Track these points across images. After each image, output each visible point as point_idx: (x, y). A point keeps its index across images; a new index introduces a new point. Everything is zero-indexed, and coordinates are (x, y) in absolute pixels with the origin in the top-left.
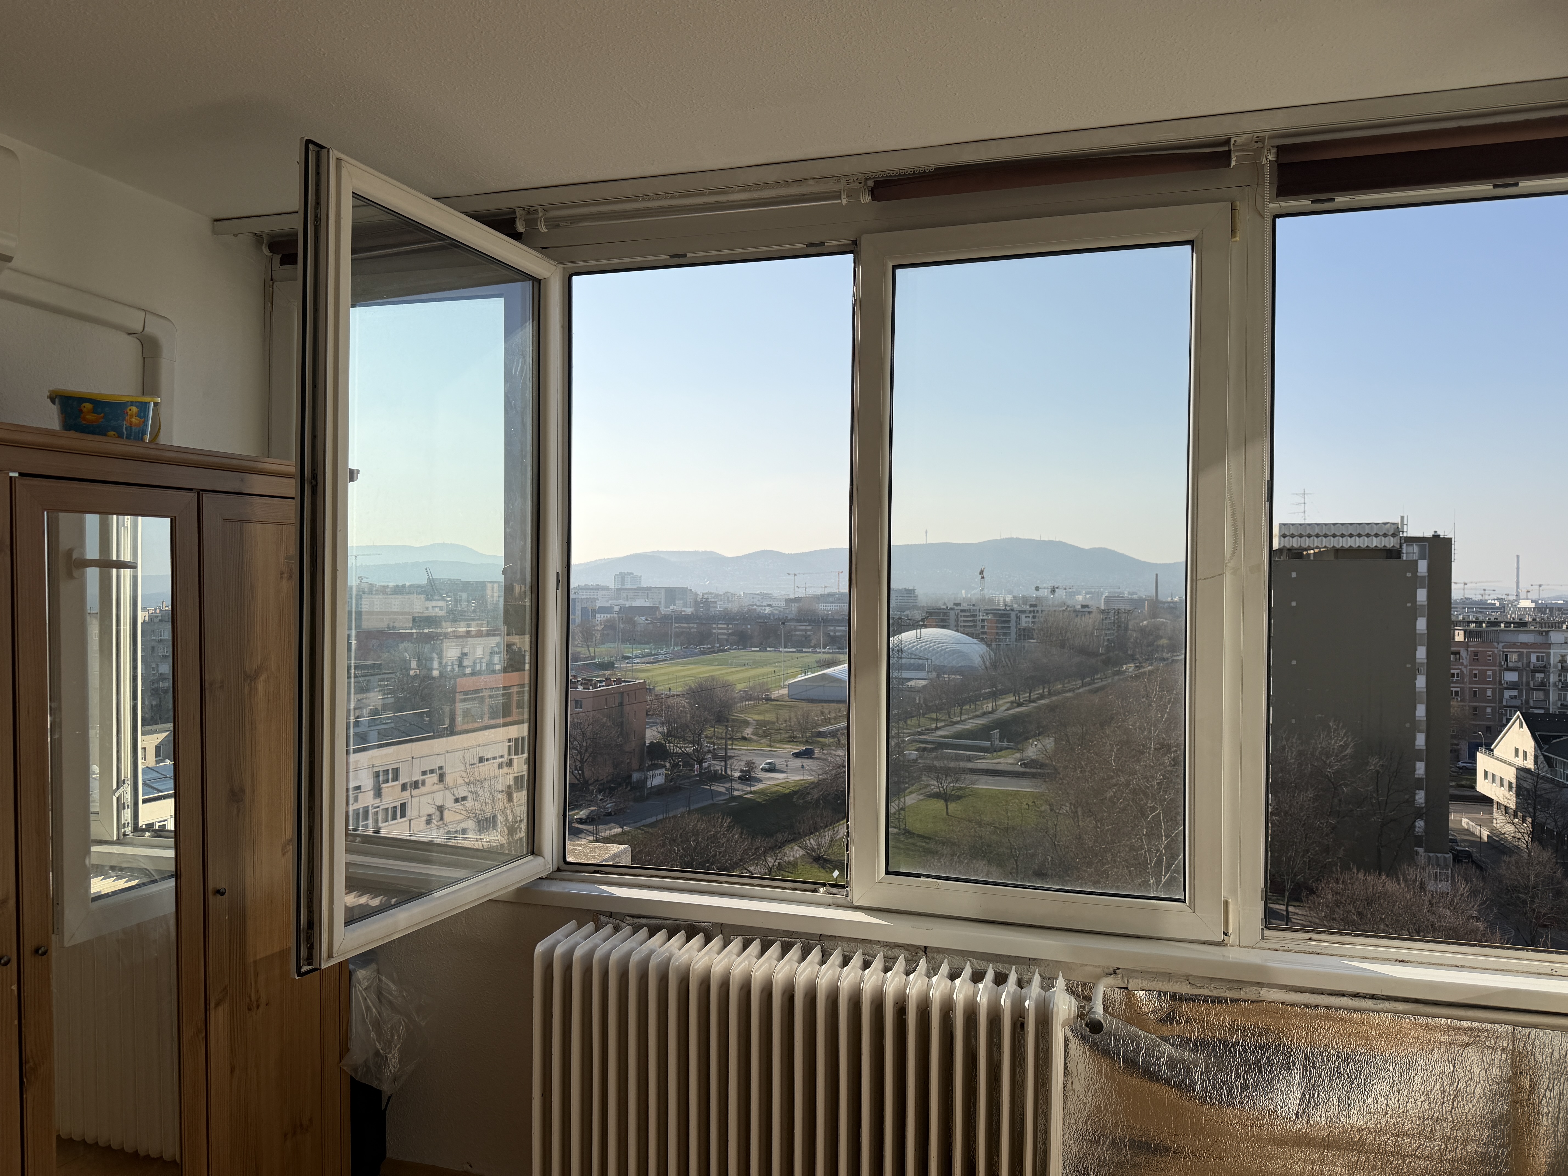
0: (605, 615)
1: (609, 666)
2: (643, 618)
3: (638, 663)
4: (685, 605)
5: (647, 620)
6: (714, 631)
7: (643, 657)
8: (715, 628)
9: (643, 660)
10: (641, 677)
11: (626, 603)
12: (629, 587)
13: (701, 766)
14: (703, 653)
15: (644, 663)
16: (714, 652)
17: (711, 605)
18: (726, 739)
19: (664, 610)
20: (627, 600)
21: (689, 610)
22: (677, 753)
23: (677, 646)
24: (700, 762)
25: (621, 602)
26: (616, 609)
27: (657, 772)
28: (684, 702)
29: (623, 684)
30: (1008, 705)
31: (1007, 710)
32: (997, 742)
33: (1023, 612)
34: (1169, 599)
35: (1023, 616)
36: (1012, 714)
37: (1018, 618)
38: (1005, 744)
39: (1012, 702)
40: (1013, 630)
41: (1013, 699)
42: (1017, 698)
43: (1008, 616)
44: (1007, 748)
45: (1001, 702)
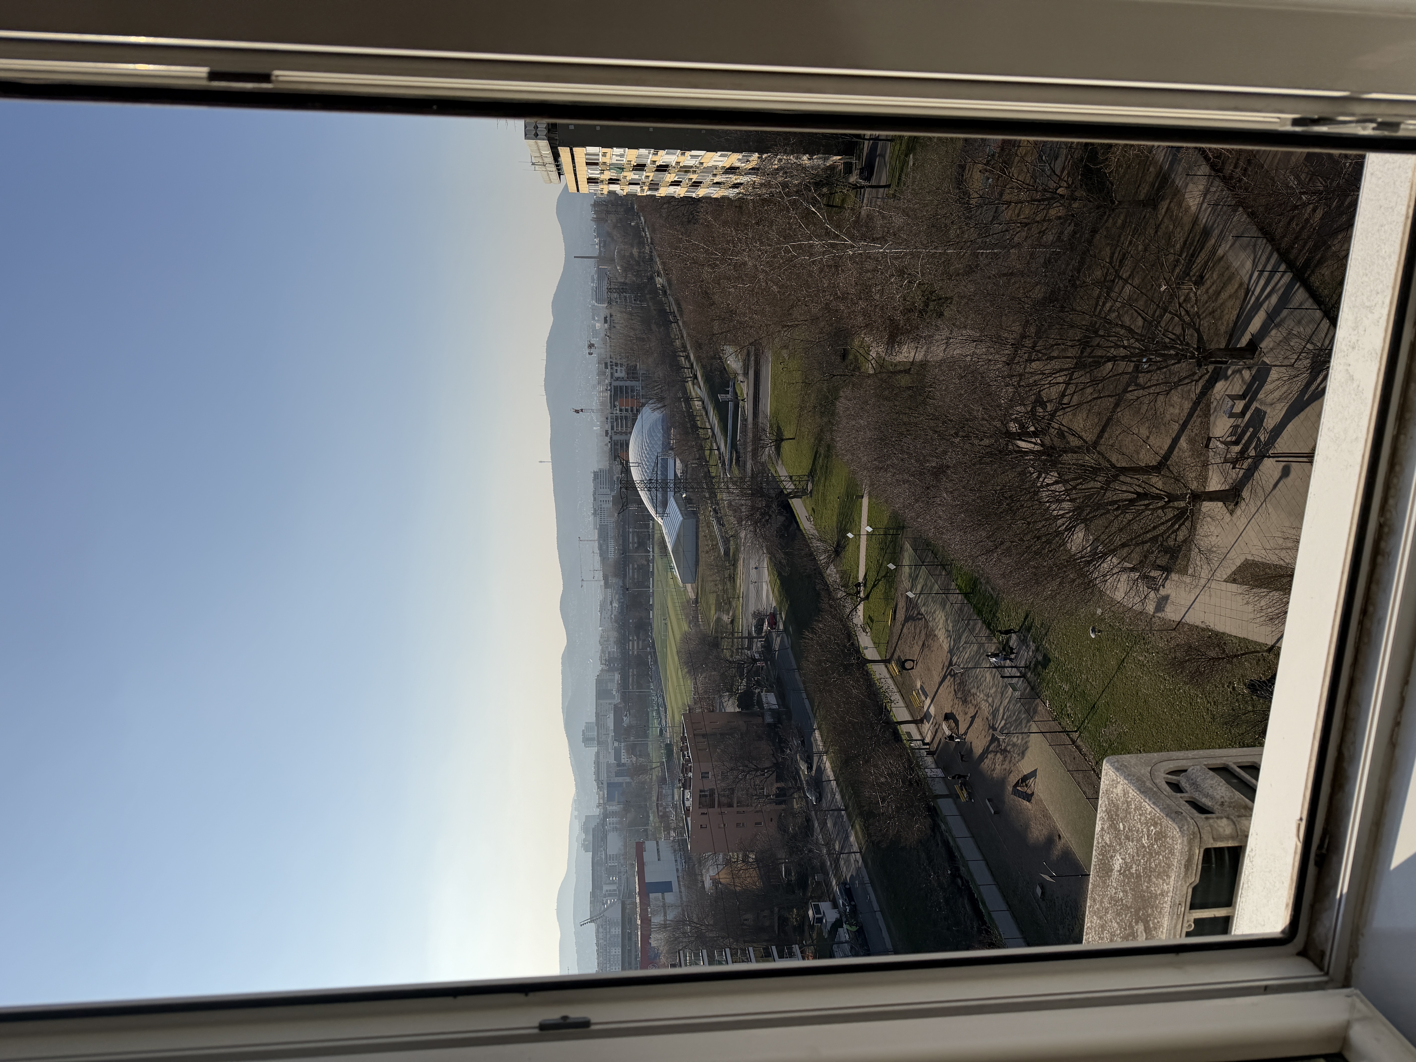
0: (622, 754)
1: (669, 748)
2: (625, 718)
3: (666, 722)
4: (612, 681)
5: (626, 715)
6: (635, 653)
7: (660, 717)
8: (633, 652)
9: (663, 717)
10: (679, 718)
11: (610, 736)
12: (596, 733)
13: (758, 660)
14: (656, 662)
15: (666, 717)
16: (655, 652)
17: (612, 656)
18: (733, 638)
19: (617, 700)
20: (608, 734)
21: (617, 676)
22: (747, 683)
23: (649, 686)
24: (755, 661)
25: (610, 740)
26: (616, 744)
27: (764, 700)
28: (701, 678)
29: (686, 735)
30: (696, 387)
31: (700, 389)
32: (729, 396)
33: (612, 374)
34: (597, 247)
35: (616, 375)
36: (704, 383)
37: (617, 379)
38: (730, 389)
39: (693, 384)
40: (628, 383)
41: (690, 383)
42: (689, 379)
43: (616, 388)
44: (734, 388)
45: (693, 394)
